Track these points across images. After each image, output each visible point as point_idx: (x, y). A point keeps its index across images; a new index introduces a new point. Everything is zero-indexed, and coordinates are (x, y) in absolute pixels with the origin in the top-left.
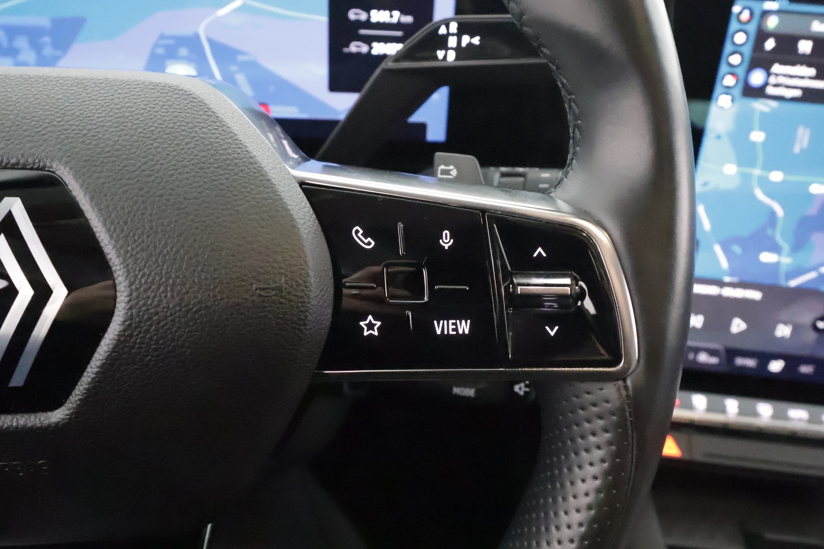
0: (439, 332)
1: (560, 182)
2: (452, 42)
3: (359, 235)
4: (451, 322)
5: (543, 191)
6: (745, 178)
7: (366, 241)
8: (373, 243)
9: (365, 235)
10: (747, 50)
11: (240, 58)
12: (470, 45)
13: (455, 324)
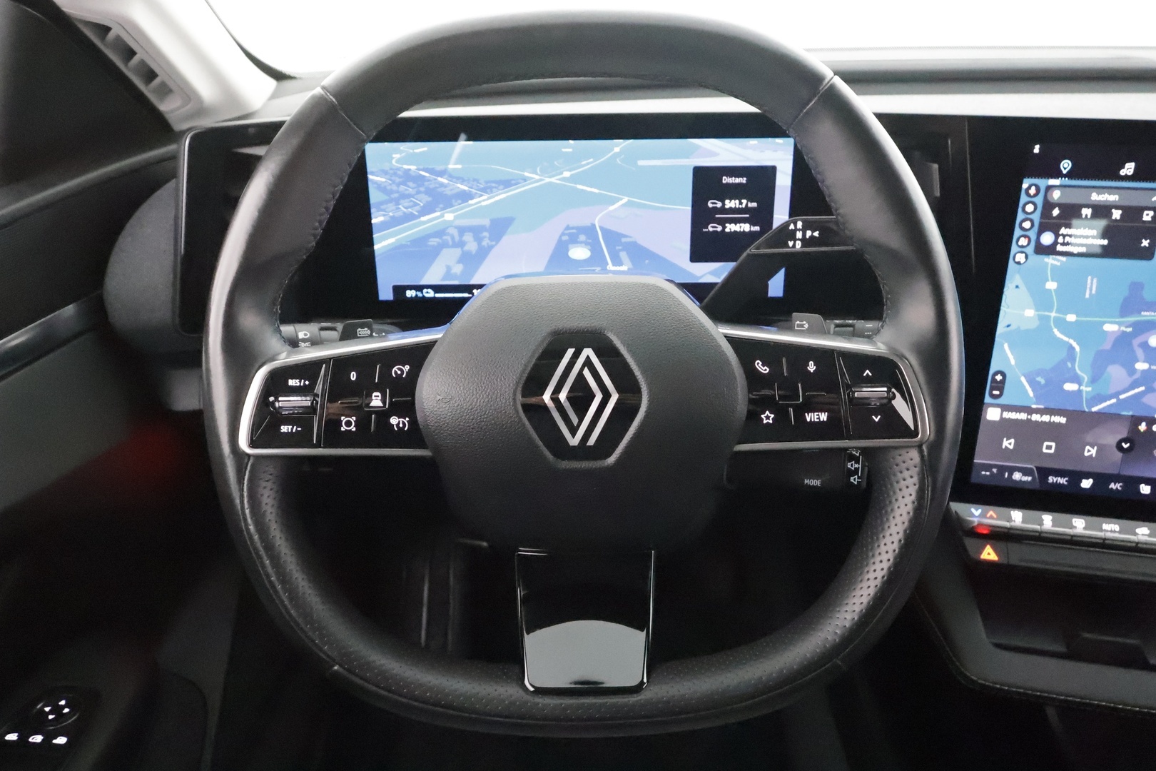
0: (808, 420)
1: (879, 331)
2: (799, 235)
3: (760, 365)
4: (816, 414)
5: (868, 337)
6: (1044, 320)
7: (764, 369)
8: (768, 370)
9: (763, 365)
10: (1036, 217)
11: (624, 240)
12: (812, 237)
13: (818, 415)
